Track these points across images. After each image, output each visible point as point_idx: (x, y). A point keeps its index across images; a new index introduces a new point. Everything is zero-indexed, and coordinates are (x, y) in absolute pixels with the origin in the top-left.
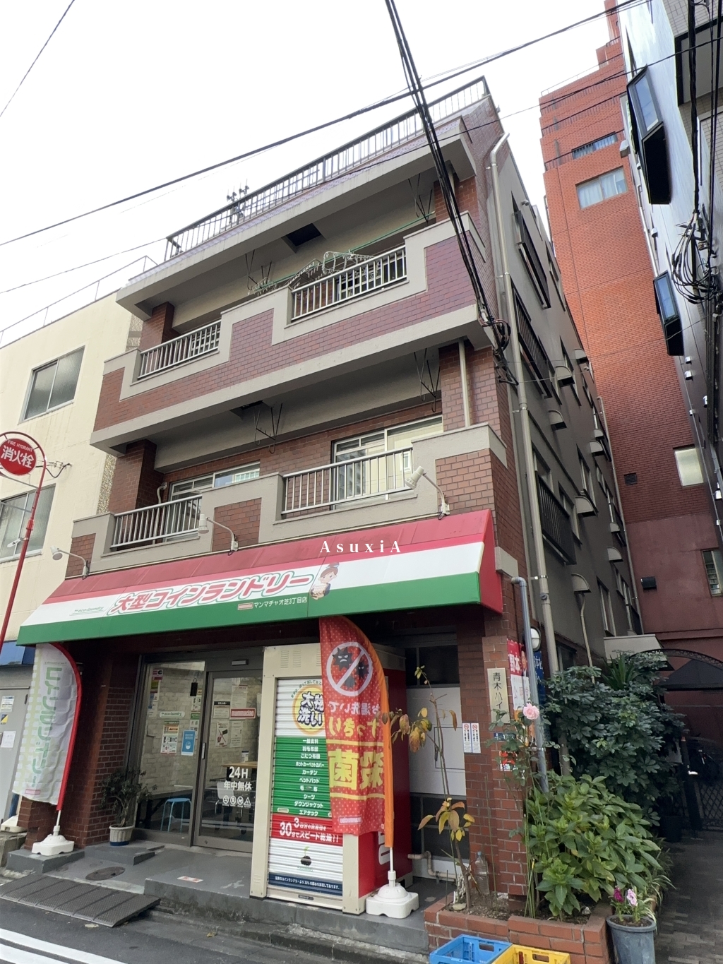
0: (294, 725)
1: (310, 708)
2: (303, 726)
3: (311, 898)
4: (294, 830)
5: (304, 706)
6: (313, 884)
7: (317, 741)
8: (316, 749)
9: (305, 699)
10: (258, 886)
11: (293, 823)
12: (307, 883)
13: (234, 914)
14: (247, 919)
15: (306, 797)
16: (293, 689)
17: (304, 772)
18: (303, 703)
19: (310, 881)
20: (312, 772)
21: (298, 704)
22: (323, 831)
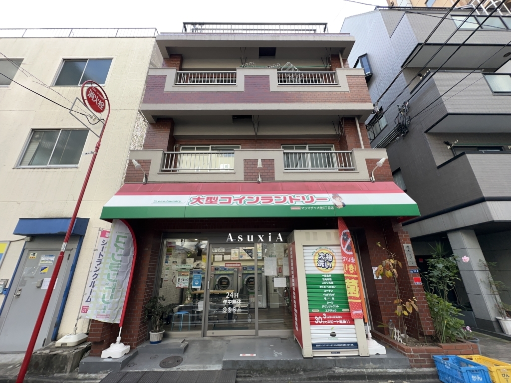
0: (316, 268)
1: (324, 260)
2: (321, 268)
3: (339, 353)
4: (324, 320)
5: (320, 259)
6: (339, 345)
7: (330, 276)
8: (331, 279)
9: (320, 255)
10: (308, 352)
11: (322, 316)
12: (335, 345)
13: (295, 369)
14: (304, 370)
15: (328, 303)
16: (313, 251)
17: (325, 291)
18: (319, 258)
19: (337, 344)
20: (330, 290)
21: (317, 258)
22: (340, 319)
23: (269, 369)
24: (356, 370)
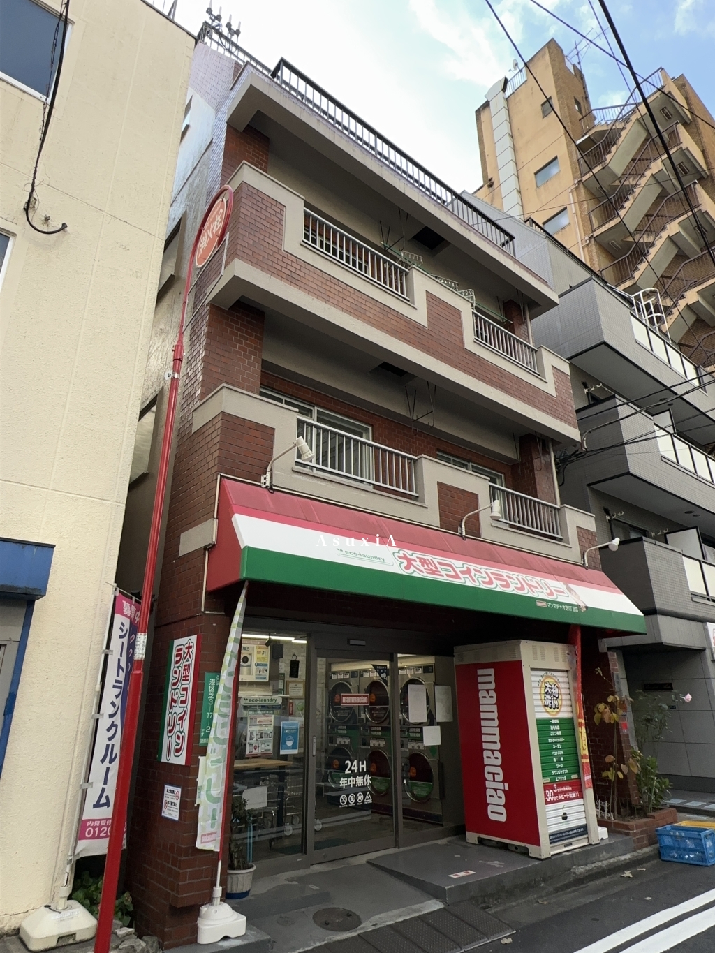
0: (543, 709)
1: (550, 695)
2: (548, 709)
3: (571, 845)
4: (556, 794)
5: (546, 693)
6: (571, 832)
7: (558, 721)
8: (558, 727)
9: (546, 686)
10: (546, 849)
11: (553, 789)
12: (567, 833)
13: (535, 880)
14: (544, 880)
15: (558, 766)
16: (538, 679)
17: (554, 747)
18: (546, 691)
19: (569, 831)
20: (558, 746)
21: (543, 692)
22: (570, 791)
23: (506, 888)
24: (593, 865)
